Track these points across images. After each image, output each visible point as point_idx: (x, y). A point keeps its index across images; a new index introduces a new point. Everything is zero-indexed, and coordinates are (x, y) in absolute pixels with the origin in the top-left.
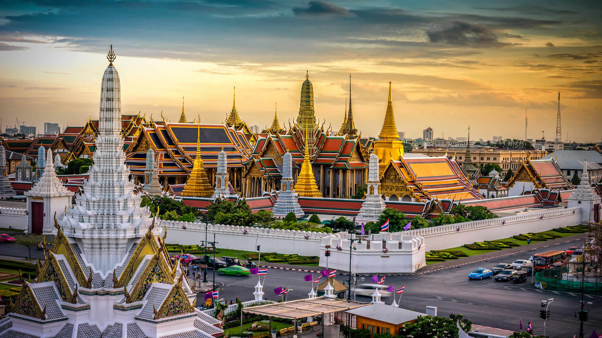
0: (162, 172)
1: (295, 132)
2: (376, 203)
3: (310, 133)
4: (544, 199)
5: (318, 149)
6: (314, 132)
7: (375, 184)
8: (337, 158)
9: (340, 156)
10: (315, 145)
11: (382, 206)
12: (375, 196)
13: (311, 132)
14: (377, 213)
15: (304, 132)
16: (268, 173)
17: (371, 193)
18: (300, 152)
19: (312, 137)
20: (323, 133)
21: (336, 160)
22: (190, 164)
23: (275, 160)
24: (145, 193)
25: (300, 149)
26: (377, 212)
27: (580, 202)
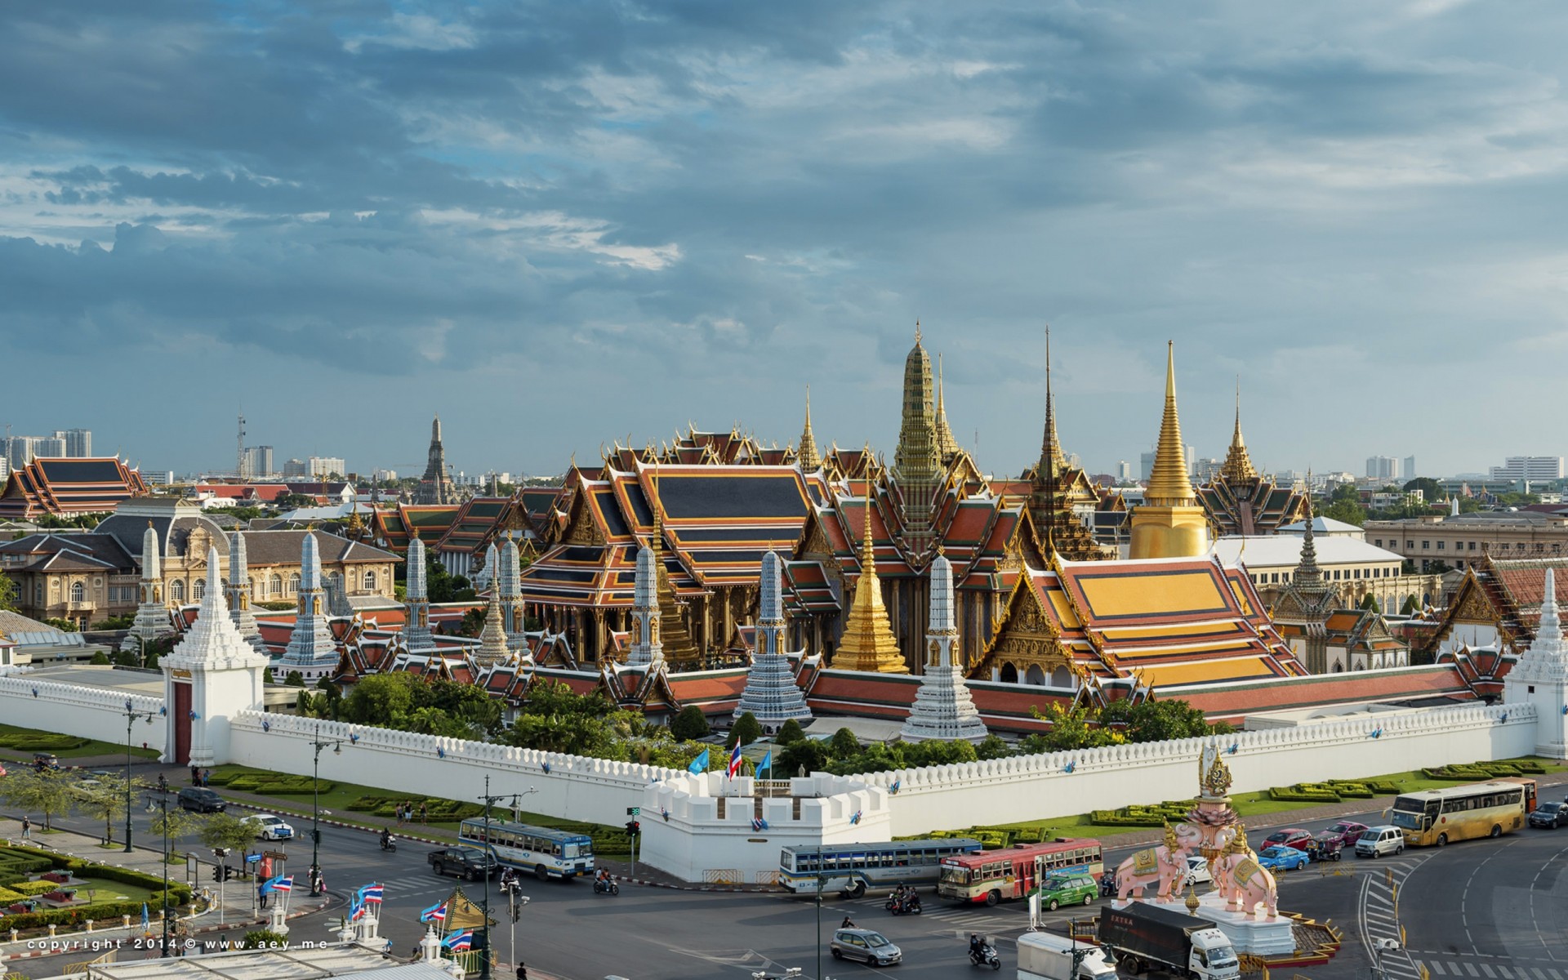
0: (611, 599)
1: (883, 490)
2: (943, 690)
3: (921, 492)
4: (1481, 678)
5: (937, 536)
6: (930, 489)
7: (942, 637)
8: (975, 561)
9: (981, 555)
10: (930, 525)
11: (957, 697)
12: (940, 671)
13: (923, 489)
14: (945, 718)
15: (905, 489)
16: (800, 602)
17: (933, 663)
18: (893, 545)
19: (927, 504)
20: (952, 491)
21: (972, 565)
22: (687, 576)
23: (824, 566)
24: (467, 659)
25: (893, 536)
26: (943, 714)
27: (1531, 689)
